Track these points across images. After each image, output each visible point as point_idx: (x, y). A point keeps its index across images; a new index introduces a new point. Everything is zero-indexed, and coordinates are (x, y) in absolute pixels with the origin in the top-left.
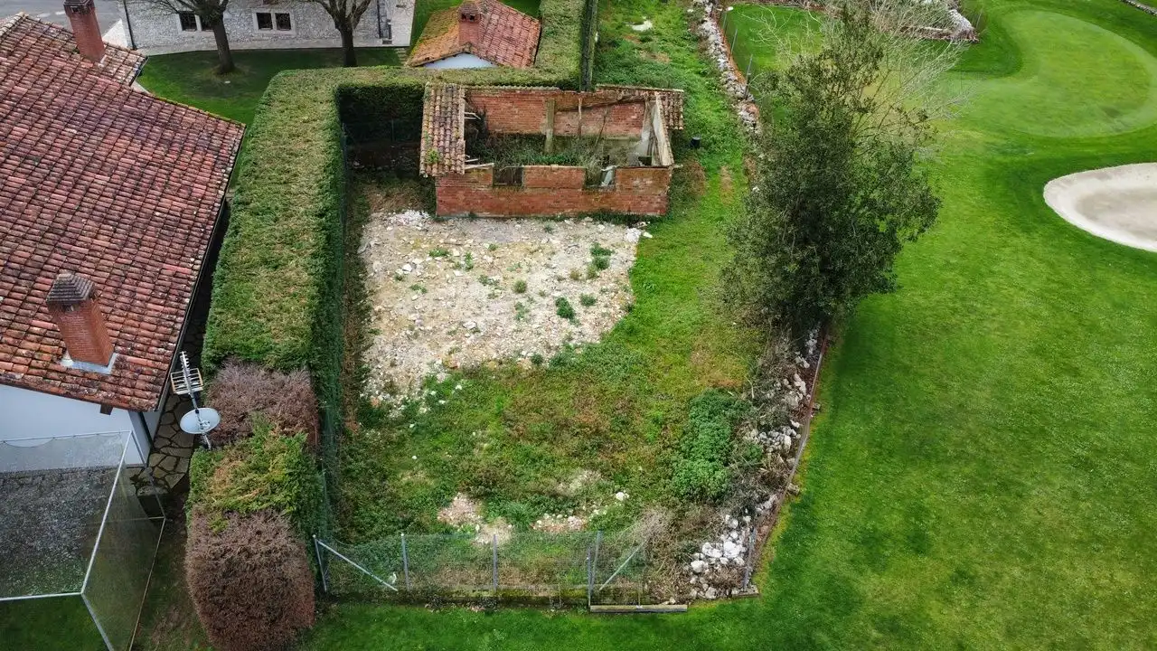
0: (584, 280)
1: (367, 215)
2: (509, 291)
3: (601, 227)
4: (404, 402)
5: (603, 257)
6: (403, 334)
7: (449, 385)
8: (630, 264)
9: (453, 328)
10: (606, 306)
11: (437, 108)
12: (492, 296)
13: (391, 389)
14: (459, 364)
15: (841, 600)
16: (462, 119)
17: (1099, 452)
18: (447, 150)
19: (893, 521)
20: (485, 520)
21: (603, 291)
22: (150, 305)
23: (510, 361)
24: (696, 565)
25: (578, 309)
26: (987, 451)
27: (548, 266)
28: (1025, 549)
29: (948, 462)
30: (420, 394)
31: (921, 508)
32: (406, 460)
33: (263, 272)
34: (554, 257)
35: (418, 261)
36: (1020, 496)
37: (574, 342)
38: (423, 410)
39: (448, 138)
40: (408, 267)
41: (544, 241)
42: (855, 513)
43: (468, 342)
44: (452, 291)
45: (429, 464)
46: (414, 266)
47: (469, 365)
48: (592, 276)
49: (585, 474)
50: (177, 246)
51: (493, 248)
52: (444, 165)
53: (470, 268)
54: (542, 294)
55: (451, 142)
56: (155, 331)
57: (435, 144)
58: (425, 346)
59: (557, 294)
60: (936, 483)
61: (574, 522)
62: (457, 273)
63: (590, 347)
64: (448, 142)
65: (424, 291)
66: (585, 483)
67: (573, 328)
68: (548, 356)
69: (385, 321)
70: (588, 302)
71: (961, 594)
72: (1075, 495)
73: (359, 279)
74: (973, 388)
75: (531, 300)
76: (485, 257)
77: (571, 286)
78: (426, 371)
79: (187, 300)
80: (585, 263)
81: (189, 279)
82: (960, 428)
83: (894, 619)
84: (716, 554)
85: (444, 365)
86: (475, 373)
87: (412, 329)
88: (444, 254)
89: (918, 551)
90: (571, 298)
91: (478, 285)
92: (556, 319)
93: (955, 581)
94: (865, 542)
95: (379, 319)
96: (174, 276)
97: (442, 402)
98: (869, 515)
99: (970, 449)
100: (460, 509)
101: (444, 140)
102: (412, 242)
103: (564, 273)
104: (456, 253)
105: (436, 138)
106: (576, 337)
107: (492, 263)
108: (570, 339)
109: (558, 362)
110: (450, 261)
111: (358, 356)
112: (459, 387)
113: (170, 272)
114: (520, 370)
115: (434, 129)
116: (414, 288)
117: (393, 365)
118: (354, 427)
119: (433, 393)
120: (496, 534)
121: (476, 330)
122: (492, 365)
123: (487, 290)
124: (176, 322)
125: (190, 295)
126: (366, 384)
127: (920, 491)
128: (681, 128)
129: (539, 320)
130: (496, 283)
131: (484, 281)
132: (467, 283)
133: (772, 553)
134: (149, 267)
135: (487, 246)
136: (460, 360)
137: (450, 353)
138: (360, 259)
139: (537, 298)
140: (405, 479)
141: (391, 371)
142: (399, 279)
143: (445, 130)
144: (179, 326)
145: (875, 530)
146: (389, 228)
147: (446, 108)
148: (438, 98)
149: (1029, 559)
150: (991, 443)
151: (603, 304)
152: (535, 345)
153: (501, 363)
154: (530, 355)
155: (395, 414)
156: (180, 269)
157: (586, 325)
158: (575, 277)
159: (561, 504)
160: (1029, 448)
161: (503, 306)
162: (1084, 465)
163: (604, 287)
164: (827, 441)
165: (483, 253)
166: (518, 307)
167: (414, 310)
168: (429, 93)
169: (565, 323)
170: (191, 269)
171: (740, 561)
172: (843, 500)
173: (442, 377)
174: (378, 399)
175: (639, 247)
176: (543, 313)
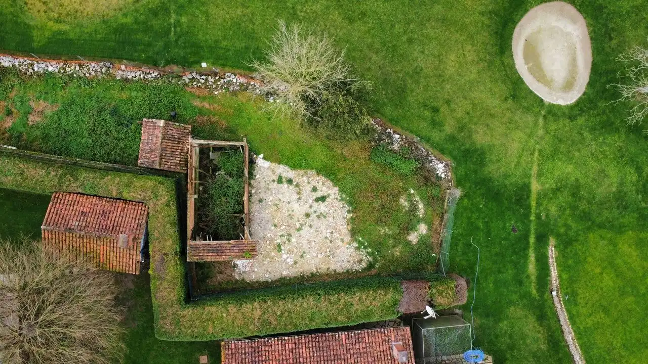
0: (300, 189)
1: (237, 281)
2: (307, 220)
3: (258, 176)
4: (366, 256)
5: (284, 180)
6: (332, 259)
7: (359, 242)
8: (287, 168)
9: (328, 241)
10: (318, 183)
11: (211, 254)
12: (310, 226)
13: (360, 261)
14: (350, 239)
15: (452, 139)
16: (214, 243)
17: (405, 33)
18: (241, 248)
19: (427, 114)
20: (416, 231)
21: (309, 183)
22: (367, 341)
23: (348, 221)
24: (443, 176)
25: (319, 194)
26: (402, 70)
27: (289, 203)
28: (441, 80)
29: (405, 86)
30: (362, 251)
31: (423, 103)
32: (390, 255)
33: (353, 309)
34: (282, 200)
35: (285, 256)
36: (421, 70)
37: (339, 197)
38: (369, 250)
39: (233, 248)
40: (288, 260)
41: (270, 203)
42: (423, 124)
43: (338, 236)
44: (305, 242)
45: (393, 247)
46: (288, 257)
47: (349, 235)
48: (297, 185)
49: (401, 200)
50: (331, 343)
51: (275, 226)
52: (252, 249)
53: (290, 235)
54: (311, 207)
55: (234, 247)
56: (378, 336)
57: (237, 254)
58: (338, 251)
59: (311, 201)
60: (414, 94)
61: (421, 206)
62: (293, 240)
63: (341, 191)
64: (235, 248)
65: (304, 253)
66: (405, 201)
67: (332, 197)
68: (347, 208)
69: (322, 266)
70: (315, 189)
71: (453, 106)
72: (422, 52)
73: (290, 279)
74: (370, 58)
75: (315, 212)
76: (282, 228)
77: (305, 194)
78: (352, 250)
79: (360, 331)
80: (288, 187)
81: (348, 334)
82: (391, 74)
83: (459, 127)
84: (441, 170)
85: (350, 244)
86: (354, 233)
87: (329, 256)
88: (279, 245)
89: (438, 111)
90: (313, 196)
91: (301, 232)
92: (326, 203)
93: (449, 105)
94: (434, 125)
95: (320, 269)
96: (348, 339)
97: (366, 244)
98: (424, 119)
99: (401, 75)
100: (413, 238)
101: (233, 250)
102: (269, 259)
103: (295, 197)
104: (279, 241)
105: (234, 254)
106: (336, 197)
107: (286, 226)
108: (337, 199)
109: (350, 203)
110: (285, 243)
111: (339, 274)
112: (360, 239)
113: (347, 341)
114: (352, 217)
115: (226, 255)
116: (302, 256)
117: (349, 262)
118: (373, 272)
119: (362, 247)
120: (423, 229)
121: (332, 233)
122: (350, 227)
123: (306, 229)
124: (371, 332)
125: (356, 332)
126: (355, 269)
127: (416, 100)
128: (190, 127)
129: (327, 210)
130: (302, 225)
131: (299, 230)
132: (300, 236)
133: (436, 152)
134: (348, 348)
135: (273, 228)
136: (348, 238)
137: (343, 242)
138: (277, 280)
139: (313, 209)
140: (398, 254)
141: (352, 262)
142: (296, 263)
143: (226, 250)
144: (373, 330)
145: (430, 120)
146: (256, 270)
147: (209, 250)
148: (201, 254)
149: (444, 81)
150: (399, 68)
151: (316, 183)
152: (341, 211)
153: (348, 224)
154: (346, 213)
155: (371, 259)
156: (344, 338)
157: (330, 192)
158: (299, 193)
159: (413, 208)
160: (402, 55)
161: (316, 223)
162: (410, 41)
163: (306, 182)
164: (394, 121)
165: (279, 230)
166: (318, 217)
167: (317, 256)
168: (197, 259)
169: (328, 200)
170: (343, 335)
171: (444, 164)
172: (419, 126)
173: (355, 245)
174: (364, 265)
175: (271, 162)
176: (322, 207)
